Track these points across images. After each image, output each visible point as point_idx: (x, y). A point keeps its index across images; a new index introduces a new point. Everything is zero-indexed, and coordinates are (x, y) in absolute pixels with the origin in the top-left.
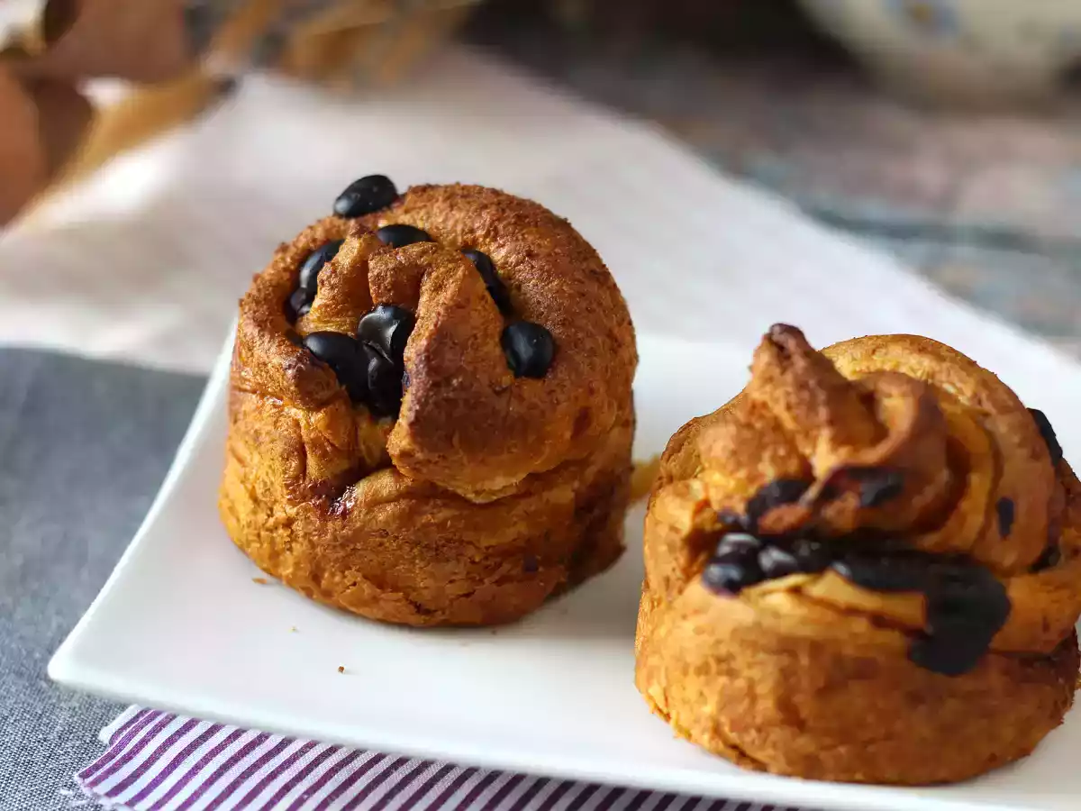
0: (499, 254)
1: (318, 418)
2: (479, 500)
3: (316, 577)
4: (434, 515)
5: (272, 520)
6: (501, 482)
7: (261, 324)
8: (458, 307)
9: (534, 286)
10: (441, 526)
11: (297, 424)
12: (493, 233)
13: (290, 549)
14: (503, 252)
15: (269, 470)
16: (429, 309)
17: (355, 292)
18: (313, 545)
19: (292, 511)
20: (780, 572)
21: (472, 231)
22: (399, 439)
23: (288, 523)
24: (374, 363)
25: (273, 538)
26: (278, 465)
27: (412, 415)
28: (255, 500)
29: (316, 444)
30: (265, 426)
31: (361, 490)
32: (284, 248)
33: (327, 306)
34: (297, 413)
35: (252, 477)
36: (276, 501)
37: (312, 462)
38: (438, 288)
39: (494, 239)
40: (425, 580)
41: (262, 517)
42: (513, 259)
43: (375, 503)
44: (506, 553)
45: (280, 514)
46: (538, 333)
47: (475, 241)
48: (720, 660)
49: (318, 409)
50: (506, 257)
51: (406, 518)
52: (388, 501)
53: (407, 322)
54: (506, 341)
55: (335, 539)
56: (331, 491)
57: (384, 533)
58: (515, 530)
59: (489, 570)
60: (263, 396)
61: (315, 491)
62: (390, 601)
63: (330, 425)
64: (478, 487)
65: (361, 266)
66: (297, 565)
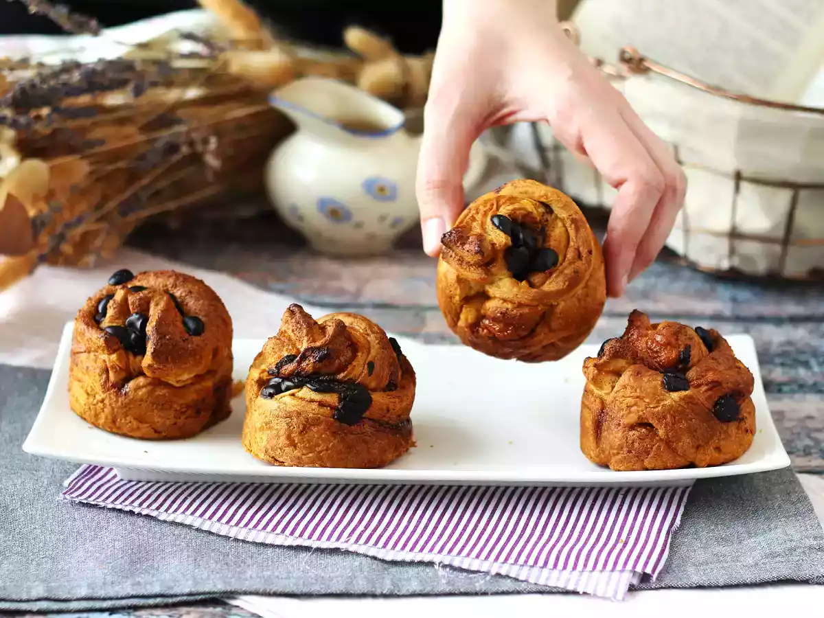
0: (178, 293)
1: (114, 357)
2: (177, 385)
3: (114, 422)
4: (160, 392)
5: (95, 401)
6: (186, 377)
7: (87, 324)
8: (165, 311)
9: (193, 304)
10: (164, 395)
11: (104, 361)
12: (175, 286)
13: (103, 411)
14: (179, 292)
15: (94, 381)
16: (154, 312)
17: (124, 310)
18: (113, 408)
19: (103, 396)
20: (288, 389)
21: (166, 286)
22: (147, 360)
23: (102, 401)
24: (133, 336)
25: (96, 408)
26: (97, 378)
27: (152, 350)
28: (88, 394)
29: (112, 367)
30: (91, 364)
31: (132, 384)
32: (90, 299)
33: (112, 316)
34: (104, 356)
35: (86, 385)
36: (96, 393)
37: (111, 374)
38: (157, 305)
39: (176, 287)
40: (158, 419)
41: (91, 399)
42: (183, 294)
43: (138, 388)
44: (188, 407)
45: (98, 398)
46: (196, 319)
47: (167, 289)
48: (266, 424)
49: (114, 353)
50: (181, 294)
51: (151, 393)
52: (143, 387)
53: (145, 320)
54: (185, 323)
55: (122, 404)
56: (119, 386)
57: (141, 400)
58: (191, 396)
59: (183, 413)
60: (89, 352)
61: (113, 386)
62: (145, 428)
63: (119, 359)
64: (178, 379)
65: (125, 300)
66: (106, 418)
